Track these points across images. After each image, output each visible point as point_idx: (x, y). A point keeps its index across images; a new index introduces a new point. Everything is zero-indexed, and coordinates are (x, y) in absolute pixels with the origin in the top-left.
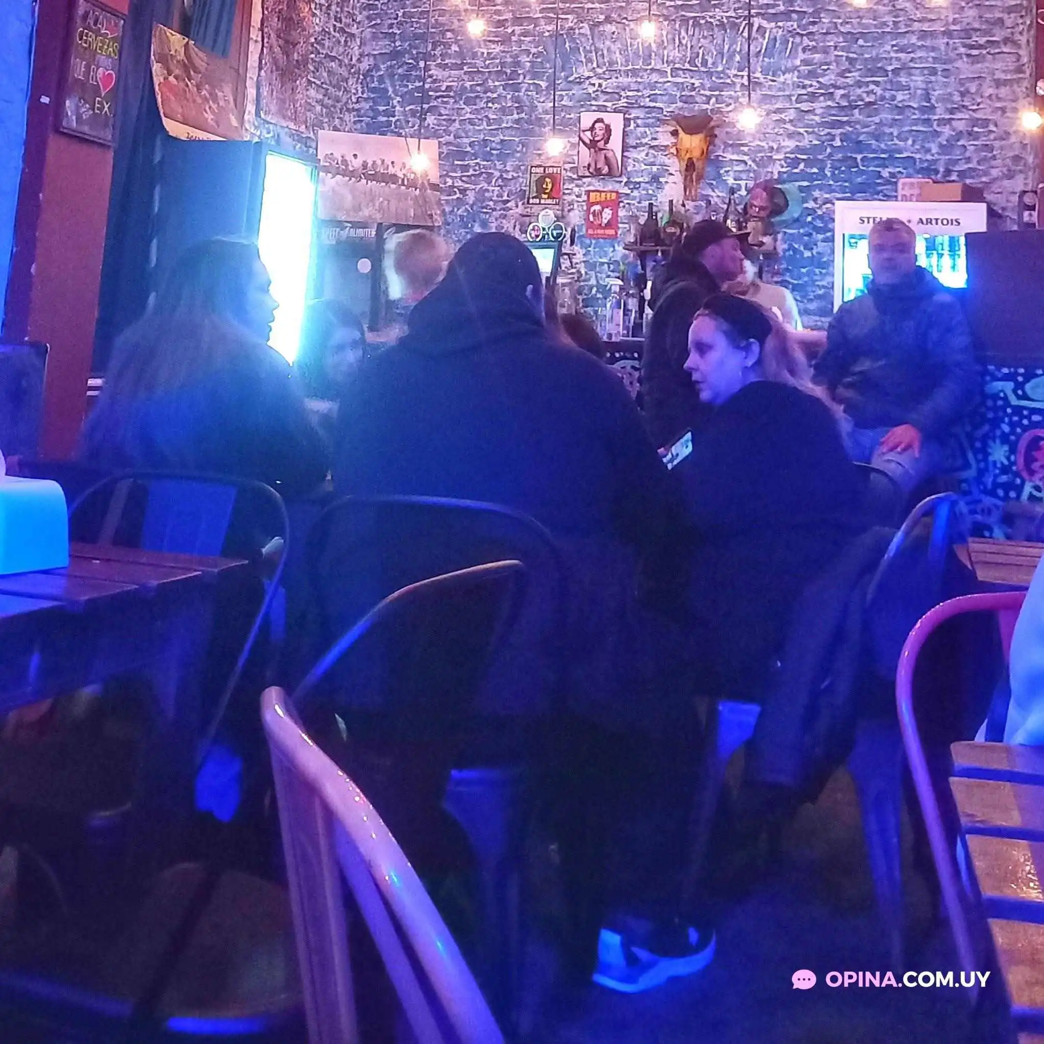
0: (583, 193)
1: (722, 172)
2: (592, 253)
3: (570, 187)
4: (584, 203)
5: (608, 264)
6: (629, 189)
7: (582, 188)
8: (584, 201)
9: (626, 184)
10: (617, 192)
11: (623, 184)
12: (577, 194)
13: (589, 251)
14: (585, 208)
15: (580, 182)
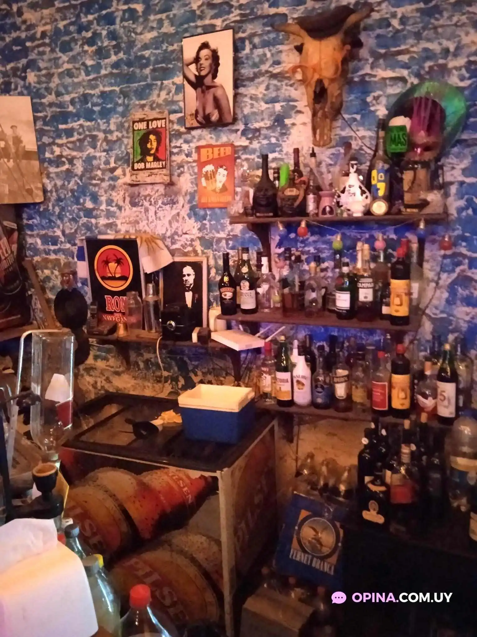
0: (194, 150)
1: (369, 99)
2: (208, 226)
3: (178, 145)
4: (194, 164)
5: (227, 240)
6: (248, 139)
7: (191, 145)
8: (194, 161)
9: (244, 133)
10: (232, 145)
11: (239, 133)
12: (186, 152)
13: (206, 224)
14: (196, 170)
15: (188, 137)
